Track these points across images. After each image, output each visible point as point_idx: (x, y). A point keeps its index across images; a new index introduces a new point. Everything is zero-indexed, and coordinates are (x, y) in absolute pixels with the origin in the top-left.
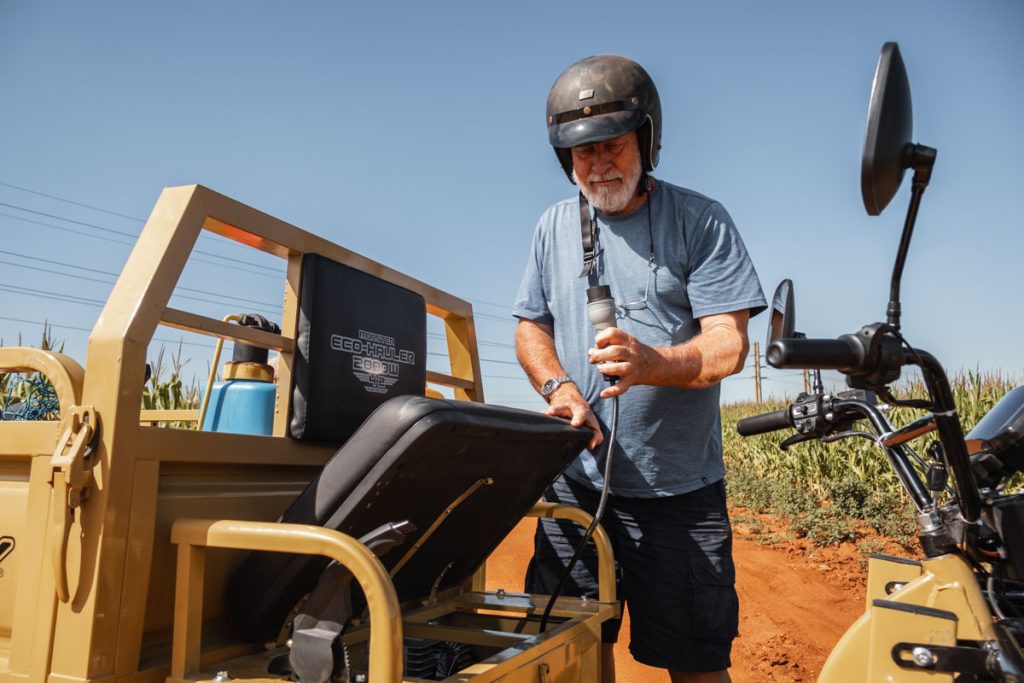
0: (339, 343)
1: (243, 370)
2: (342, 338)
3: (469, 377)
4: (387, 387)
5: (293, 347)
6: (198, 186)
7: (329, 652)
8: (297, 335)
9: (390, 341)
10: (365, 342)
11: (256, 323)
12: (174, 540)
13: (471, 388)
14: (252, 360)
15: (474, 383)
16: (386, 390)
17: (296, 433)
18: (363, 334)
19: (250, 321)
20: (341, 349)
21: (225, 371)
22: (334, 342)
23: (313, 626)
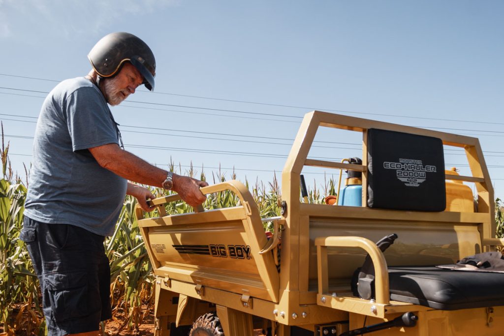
0: (389, 165)
1: (351, 181)
2: (390, 163)
3: (482, 176)
4: (419, 183)
5: (366, 169)
6: (315, 111)
7: (369, 287)
8: (368, 164)
9: (419, 162)
10: (403, 164)
11: (355, 161)
12: (316, 244)
13: (483, 182)
14: (355, 177)
15: (484, 179)
16: (419, 185)
17: (370, 205)
18: (401, 160)
19: (353, 160)
20: (390, 168)
21: (344, 182)
22: (385, 165)
23: (365, 277)
